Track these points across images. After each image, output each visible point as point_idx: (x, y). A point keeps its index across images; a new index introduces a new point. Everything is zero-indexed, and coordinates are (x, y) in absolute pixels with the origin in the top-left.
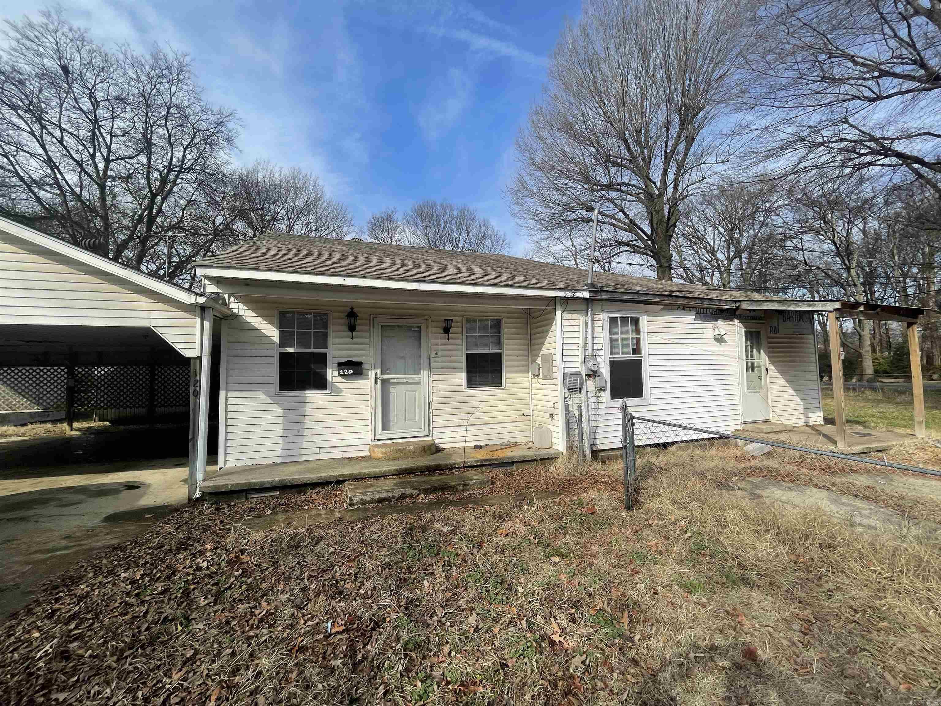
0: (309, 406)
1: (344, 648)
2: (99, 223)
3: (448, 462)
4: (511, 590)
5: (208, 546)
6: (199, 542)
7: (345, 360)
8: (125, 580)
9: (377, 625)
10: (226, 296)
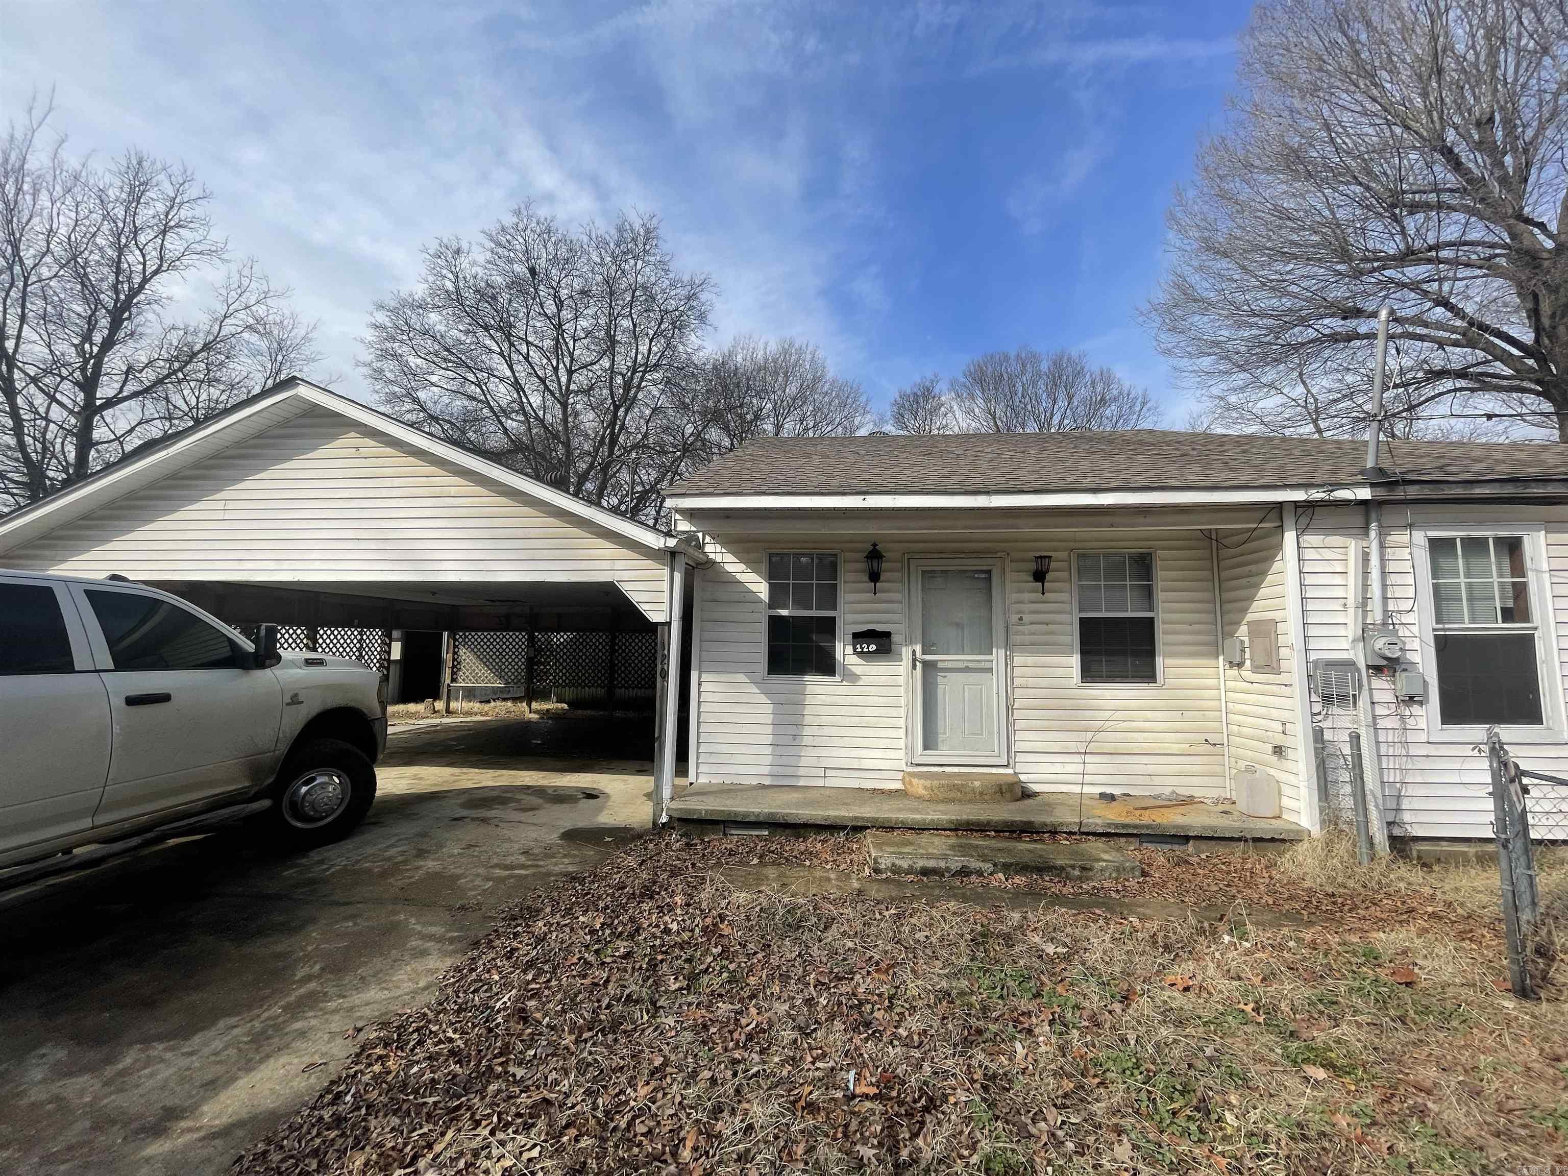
0: (809, 700)
1: (879, 1128)
2: (561, 451)
3: (1048, 820)
4: (1208, 1113)
5: (678, 899)
6: (666, 889)
7: (865, 628)
8: (584, 926)
9: (932, 1106)
10: (700, 535)
